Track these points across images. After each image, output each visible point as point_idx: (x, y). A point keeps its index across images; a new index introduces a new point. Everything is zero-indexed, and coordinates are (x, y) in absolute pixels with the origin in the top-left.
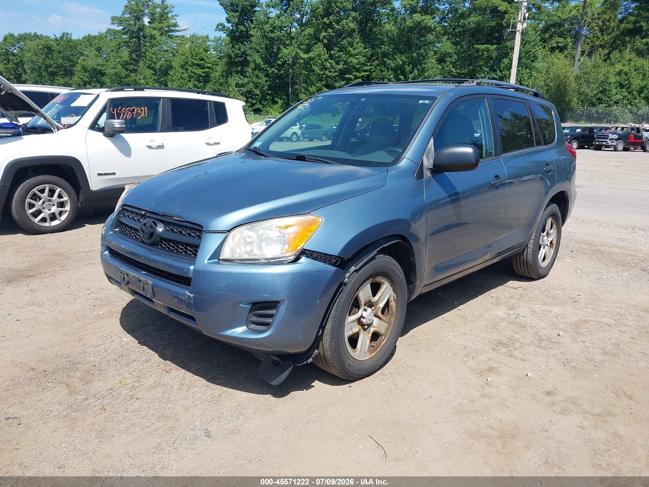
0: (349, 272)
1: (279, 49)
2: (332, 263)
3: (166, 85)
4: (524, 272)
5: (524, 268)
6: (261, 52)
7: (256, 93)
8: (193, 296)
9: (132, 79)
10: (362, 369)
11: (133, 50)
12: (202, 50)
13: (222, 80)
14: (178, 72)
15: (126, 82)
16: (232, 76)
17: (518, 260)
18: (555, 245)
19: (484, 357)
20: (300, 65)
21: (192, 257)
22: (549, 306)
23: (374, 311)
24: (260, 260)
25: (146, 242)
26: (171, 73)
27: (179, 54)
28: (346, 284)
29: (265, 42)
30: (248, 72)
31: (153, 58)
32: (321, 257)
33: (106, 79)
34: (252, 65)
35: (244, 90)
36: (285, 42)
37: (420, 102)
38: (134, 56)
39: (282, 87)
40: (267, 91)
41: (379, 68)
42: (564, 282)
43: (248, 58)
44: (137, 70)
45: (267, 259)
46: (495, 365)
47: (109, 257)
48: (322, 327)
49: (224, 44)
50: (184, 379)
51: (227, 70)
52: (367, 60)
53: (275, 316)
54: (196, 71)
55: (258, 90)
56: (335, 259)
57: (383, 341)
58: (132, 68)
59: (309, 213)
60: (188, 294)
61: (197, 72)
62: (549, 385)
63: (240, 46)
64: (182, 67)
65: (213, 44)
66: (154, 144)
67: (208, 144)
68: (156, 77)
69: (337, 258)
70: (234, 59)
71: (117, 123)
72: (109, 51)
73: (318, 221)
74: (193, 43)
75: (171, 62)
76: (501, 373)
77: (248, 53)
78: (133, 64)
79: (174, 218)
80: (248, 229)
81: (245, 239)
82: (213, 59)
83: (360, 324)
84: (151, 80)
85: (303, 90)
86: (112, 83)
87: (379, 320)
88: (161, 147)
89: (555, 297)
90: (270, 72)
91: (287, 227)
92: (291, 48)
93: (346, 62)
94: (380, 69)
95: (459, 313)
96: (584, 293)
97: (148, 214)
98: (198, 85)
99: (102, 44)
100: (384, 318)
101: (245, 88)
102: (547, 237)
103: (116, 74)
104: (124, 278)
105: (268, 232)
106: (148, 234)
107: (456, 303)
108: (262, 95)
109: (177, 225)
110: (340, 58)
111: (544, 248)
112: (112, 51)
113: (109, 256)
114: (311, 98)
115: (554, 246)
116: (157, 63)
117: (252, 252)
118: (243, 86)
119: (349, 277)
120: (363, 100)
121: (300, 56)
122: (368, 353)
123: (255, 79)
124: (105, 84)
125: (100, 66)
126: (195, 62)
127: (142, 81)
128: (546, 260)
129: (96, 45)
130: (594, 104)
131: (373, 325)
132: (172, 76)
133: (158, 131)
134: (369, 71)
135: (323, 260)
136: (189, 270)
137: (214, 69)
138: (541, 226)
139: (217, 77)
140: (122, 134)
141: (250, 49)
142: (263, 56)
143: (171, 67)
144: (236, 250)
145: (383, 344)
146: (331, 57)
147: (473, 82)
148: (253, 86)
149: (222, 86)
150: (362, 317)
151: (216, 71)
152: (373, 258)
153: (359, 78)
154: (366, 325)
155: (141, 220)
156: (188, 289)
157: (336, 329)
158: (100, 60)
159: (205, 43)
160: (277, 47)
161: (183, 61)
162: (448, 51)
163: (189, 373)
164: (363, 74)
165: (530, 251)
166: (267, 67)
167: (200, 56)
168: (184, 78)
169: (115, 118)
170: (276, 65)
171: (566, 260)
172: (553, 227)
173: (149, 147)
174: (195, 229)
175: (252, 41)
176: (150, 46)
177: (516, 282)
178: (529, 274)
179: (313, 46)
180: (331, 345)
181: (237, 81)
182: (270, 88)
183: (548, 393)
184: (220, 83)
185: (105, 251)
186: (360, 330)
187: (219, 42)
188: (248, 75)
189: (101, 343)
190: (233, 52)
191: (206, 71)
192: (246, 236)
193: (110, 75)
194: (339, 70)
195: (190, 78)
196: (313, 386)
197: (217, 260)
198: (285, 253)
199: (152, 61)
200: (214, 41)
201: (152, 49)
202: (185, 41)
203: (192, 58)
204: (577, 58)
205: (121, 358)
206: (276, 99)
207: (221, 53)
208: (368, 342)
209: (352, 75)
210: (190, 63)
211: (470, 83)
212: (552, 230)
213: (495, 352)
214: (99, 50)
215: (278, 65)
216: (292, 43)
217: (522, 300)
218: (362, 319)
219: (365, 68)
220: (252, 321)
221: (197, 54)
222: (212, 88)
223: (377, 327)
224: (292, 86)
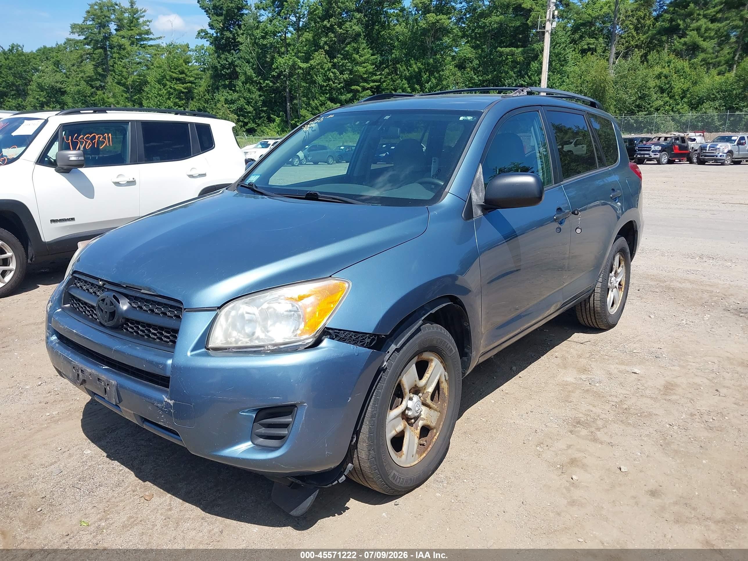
0: (388, 352)
1: (273, 58)
2: (365, 344)
3: (141, 105)
4: (590, 322)
5: (591, 317)
6: (252, 63)
7: (249, 110)
8: (174, 404)
9: (99, 98)
10: (411, 479)
11: (97, 63)
12: (181, 61)
13: (207, 97)
14: (155, 88)
15: (92, 102)
16: (218, 91)
17: (583, 308)
18: (623, 286)
19: (561, 445)
20: (299, 76)
21: (169, 347)
22: (627, 365)
23: (421, 398)
24: (265, 346)
25: (106, 324)
26: (146, 89)
27: (155, 67)
28: (384, 370)
29: (256, 50)
30: (237, 85)
31: (124, 71)
32: (351, 337)
33: (67, 99)
34: (242, 78)
35: (234, 107)
36: (279, 49)
37: (461, 118)
38: (100, 70)
39: (279, 102)
40: (261, 107)
41: (390, 77)
42: (638, 332)
43: (238, 69)
44: (104, 86)
45: (275, 345)
46: (578, 455)
47: (57, 345)
48: (357, 432)
49: (208, 54)
50: (170, 510)
51: (213, 84)
52: (376, 69)
53: (291, 426)
54: (175, 86)
55: (250, 107)
56: (369, 338)
57: (435, 436)
58: (98, 85)
59: (330, 276)
60: (166, 400)
61: (177, 88)
62: (652, 480)
63: (226, 55)
64: (159, 82)
65: (194, 54)
66: (123, 180)
67: (191, 176)
68: (128, 95)
69: (371, 336)
70: (221, 71)
71: (73, 155)
72: (69, 65)
73: (343, 287)
74: (170, 53)
75: (146, 77)
76: (587, 466)
77: (236, 63)
78: (99, 80)
79: (142, 291)
80: (246, 303)
81: (242, 316)
82: (196, 72)
83: (404, 417)
84: (123, 98)
85: (304, 105)
86: (74, 103)
87: (428, 409)
88: (132, 183)
89: (632, 353)
90: (264, 85)
91: (301, 298)
92: (287, 57)
93: (351, 72)
94: (392, 78)
95: (520, 381)
96: (666, 345)
97: (107, 286)
98: (180, 103)
99: (60, 57)
100: (434, 406)
101: (235, 105)
102: (614, 278)
103: (79, 92)
104: (78, 375)
105: (275, 305)
106: (108, 313)
107: (514, 368)
108: (256, 113)
109: (147, 301)
110: (345, 66)
111: (612, 291)
112: (73, 65)
113: (58, 343)
114: (319, 116)
115: (623, 288)
116: (128, 78)
117: (253, 334)
118: (232, 102)
119: (389, 359)
120: (387, 117)
121: (298, 66)
122: (417, 456)
123: (247, 95)
124: (66, 105)
125: (59, 83)
126: (174, 75)
127: (112, 100)
128: (615, 305)
129: (53, 58)
130: (632, 112)
131: (422, 416)
132: (148, 93)
133: (127, 163)
134: (379, 81)
135: (354, 340)
136: (165, 365)
137: (197, 84)
138: (609, 265)
139: (201, 93)
140: (80, 169)
141: (239, 59)
142: (254, 66)
143: (146, 82)
144: (230, 333)
145: (434, 440)
146: (334, 66)
147: (522, 91)
148: (245, 102)
149: (208, 103)
150: (407, 408)
151: (200, 86)
152: (418, 330)
153: (367, 89)
154: (412, 419)
155: (98, 293)
156: (166, 392)
157: (375, 433)
158: (59, 77)
159: (185, 54)
160: (270, 56)
161: (159, 74)
162: (467, 56)
163: (176, 498)
164: (372, 84)
165: (597, 296)
166: (260, 79)
167: (180, 68)
168: (162, 95)
169: (70, 149)
170: (270, 76)
171: (634, 301)
172: (621, 265)
173: (117, 184)
174: (172, 307)
175: (241, 50)
176: (119, 58)
177: (581, 335)
178: (597, 325)
179: (313, 54)
180: (370, 454)
181: (226, 97)
182: (264, 103)
183: (653, 493)
184: (206, 100)
185: (51, 337)
186: (405, 428)
187: (202, 51)
188: (237, 89)
189: (53, 461)
190: (219, 63)
191: (187, 86)
192: (245, 313)
193: (72, 94)
194: (345, 80)
195: (169, 95)
196: (348, 508)
197: (204, 350)
198: (301, 335)
199: (123, 76)
200: (196, 51)
201: (121, 62)
202: (161, 51)
203: (170, 71)
204: (611, 60)
205: (82, 483)
206: (272, 116)
207: (205, 64)
208: (416, 440)
209: (359, 86)
210: (168, 78)
211: (520, 93)
212: (621, 268)
213: (574, 436)
214: (57, 64)
215: (273, 76)
216: (288, 51)
217: (593, 359)
218: (407, 412)
219: (374, 78)
220: (260, 434)
221: (176, 66)
222: (196, 106)
223: (426, 418)
224: (291, 100)
